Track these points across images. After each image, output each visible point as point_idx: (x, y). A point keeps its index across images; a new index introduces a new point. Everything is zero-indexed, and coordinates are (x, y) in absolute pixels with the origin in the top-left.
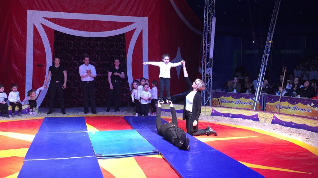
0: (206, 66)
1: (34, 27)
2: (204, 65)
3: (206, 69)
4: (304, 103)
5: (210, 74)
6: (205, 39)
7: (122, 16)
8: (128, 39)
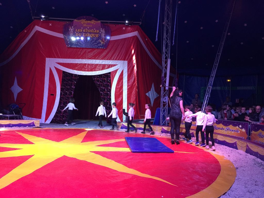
0: (163, 96)
5: (166, 101)
6: (163, 75)
7: (109, 60)
8: (113, 77)
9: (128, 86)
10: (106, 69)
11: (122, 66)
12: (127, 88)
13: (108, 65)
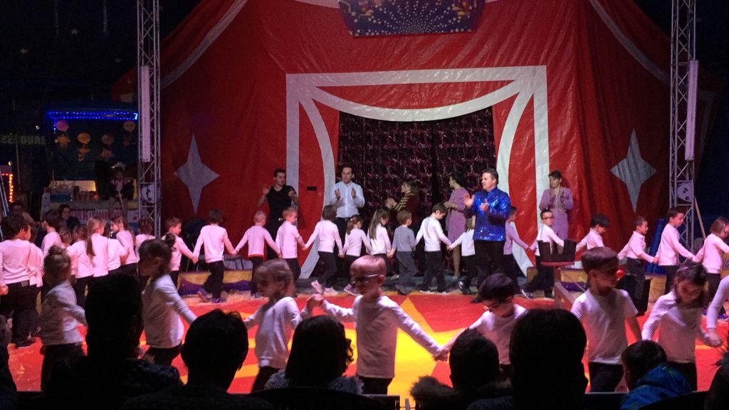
0: (678, 179)
1: (301, 107)
2: (673, 178)
3: (678, 186)
5: (687, 198)
6: (674, 113)
7: (485, 67)
8: (498, 120)
9: (551, 149)
10: (477, 97)
11: (529, 84)
12: (550, 154)
13: (482, 82)
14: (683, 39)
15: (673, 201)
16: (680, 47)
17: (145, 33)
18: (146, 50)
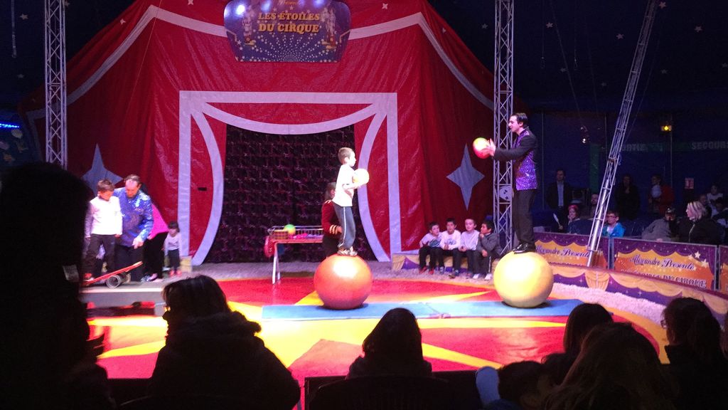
1: (193, 120)
2: (496, 182)
3: (500, 189)
4: (684, 252)
5: (507, 198)
7: (349, 92)
8: (359, 136)
11: (384, 107)
13: (346, 105)
14: (504, 73)
15: (496, 201)
16: (502, 79)
17: (52, 52)
18: (53, 67)
